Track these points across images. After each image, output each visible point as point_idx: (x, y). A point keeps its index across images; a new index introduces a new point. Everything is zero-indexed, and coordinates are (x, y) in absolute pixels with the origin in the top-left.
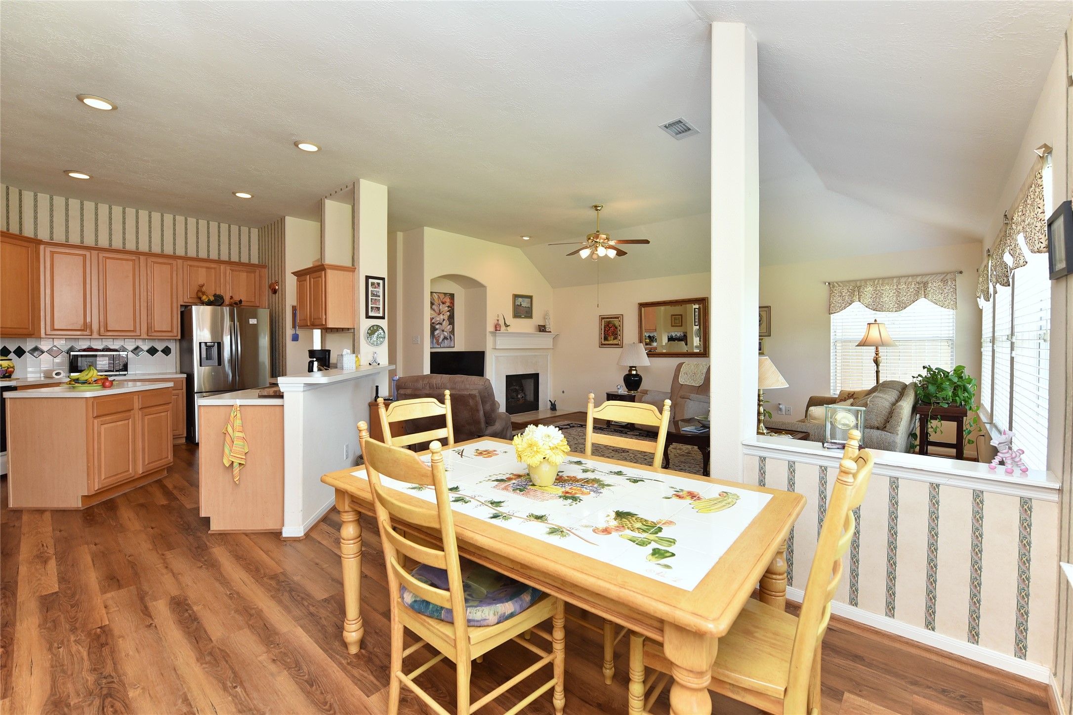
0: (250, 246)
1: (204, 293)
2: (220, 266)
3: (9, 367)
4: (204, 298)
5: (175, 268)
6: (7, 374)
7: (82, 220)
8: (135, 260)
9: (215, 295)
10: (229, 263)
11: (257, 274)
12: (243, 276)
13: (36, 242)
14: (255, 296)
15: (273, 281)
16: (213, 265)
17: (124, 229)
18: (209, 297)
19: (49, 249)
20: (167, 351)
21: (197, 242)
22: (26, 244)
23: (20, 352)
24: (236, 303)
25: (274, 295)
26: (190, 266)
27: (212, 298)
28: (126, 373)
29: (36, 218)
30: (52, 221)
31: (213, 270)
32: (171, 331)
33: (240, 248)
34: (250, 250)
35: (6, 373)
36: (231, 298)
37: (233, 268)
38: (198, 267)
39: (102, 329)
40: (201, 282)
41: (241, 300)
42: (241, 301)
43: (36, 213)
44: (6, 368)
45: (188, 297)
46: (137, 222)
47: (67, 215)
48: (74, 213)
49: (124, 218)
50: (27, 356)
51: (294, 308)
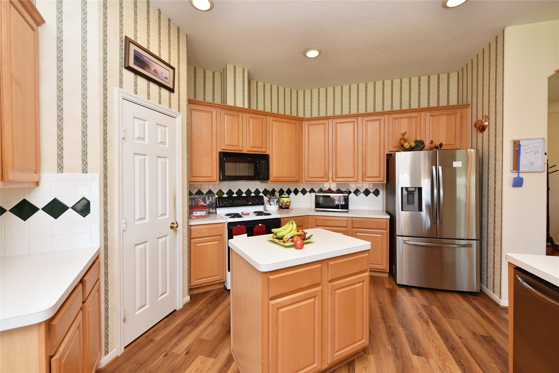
0: (448, 91)
1: (406, 141)
2: (421, 113)
3: (287, 202)
4: (406, 145)
5: (382, 123)
6: (286, 207)
7: (326, 101)
8: (354, 121)
9: (416, 142)
10: (429, 109)
11: (458, 115)
12: (444, 119)
13: (302, 120)
14: (455, 139)
15: (480, 118)
16: (414, 115)
17: (350, 101)
18: (410, 144)
19: (307, 123)
20: (377, 193)
21: (401, 99)
22: (294, 122)
23: (296, 192)
24: (436, 148)
25: (480, 135)
26: (395, 118)
27: (413, 144)
28: (347, 210)
29: (304, 106)
30: (311, 106)
31: (414, 119)
32: (379, 177)
33: (438, 96)
34: (448, 95)
35: (286, 206)
36: (432, 142)
37: (433, 114)
38: (401, 118)
39: (334, 177)
40: (403, 131)
41: (441, 143)
42: (441, 145)
43: (304, 103)
44: (286, 203)
45: (393, 147)
46: (358, 94)
47: (319, 100)
48: (323, 98)
49: (350, 93)
50: (300, 194)
51: (517, 146)
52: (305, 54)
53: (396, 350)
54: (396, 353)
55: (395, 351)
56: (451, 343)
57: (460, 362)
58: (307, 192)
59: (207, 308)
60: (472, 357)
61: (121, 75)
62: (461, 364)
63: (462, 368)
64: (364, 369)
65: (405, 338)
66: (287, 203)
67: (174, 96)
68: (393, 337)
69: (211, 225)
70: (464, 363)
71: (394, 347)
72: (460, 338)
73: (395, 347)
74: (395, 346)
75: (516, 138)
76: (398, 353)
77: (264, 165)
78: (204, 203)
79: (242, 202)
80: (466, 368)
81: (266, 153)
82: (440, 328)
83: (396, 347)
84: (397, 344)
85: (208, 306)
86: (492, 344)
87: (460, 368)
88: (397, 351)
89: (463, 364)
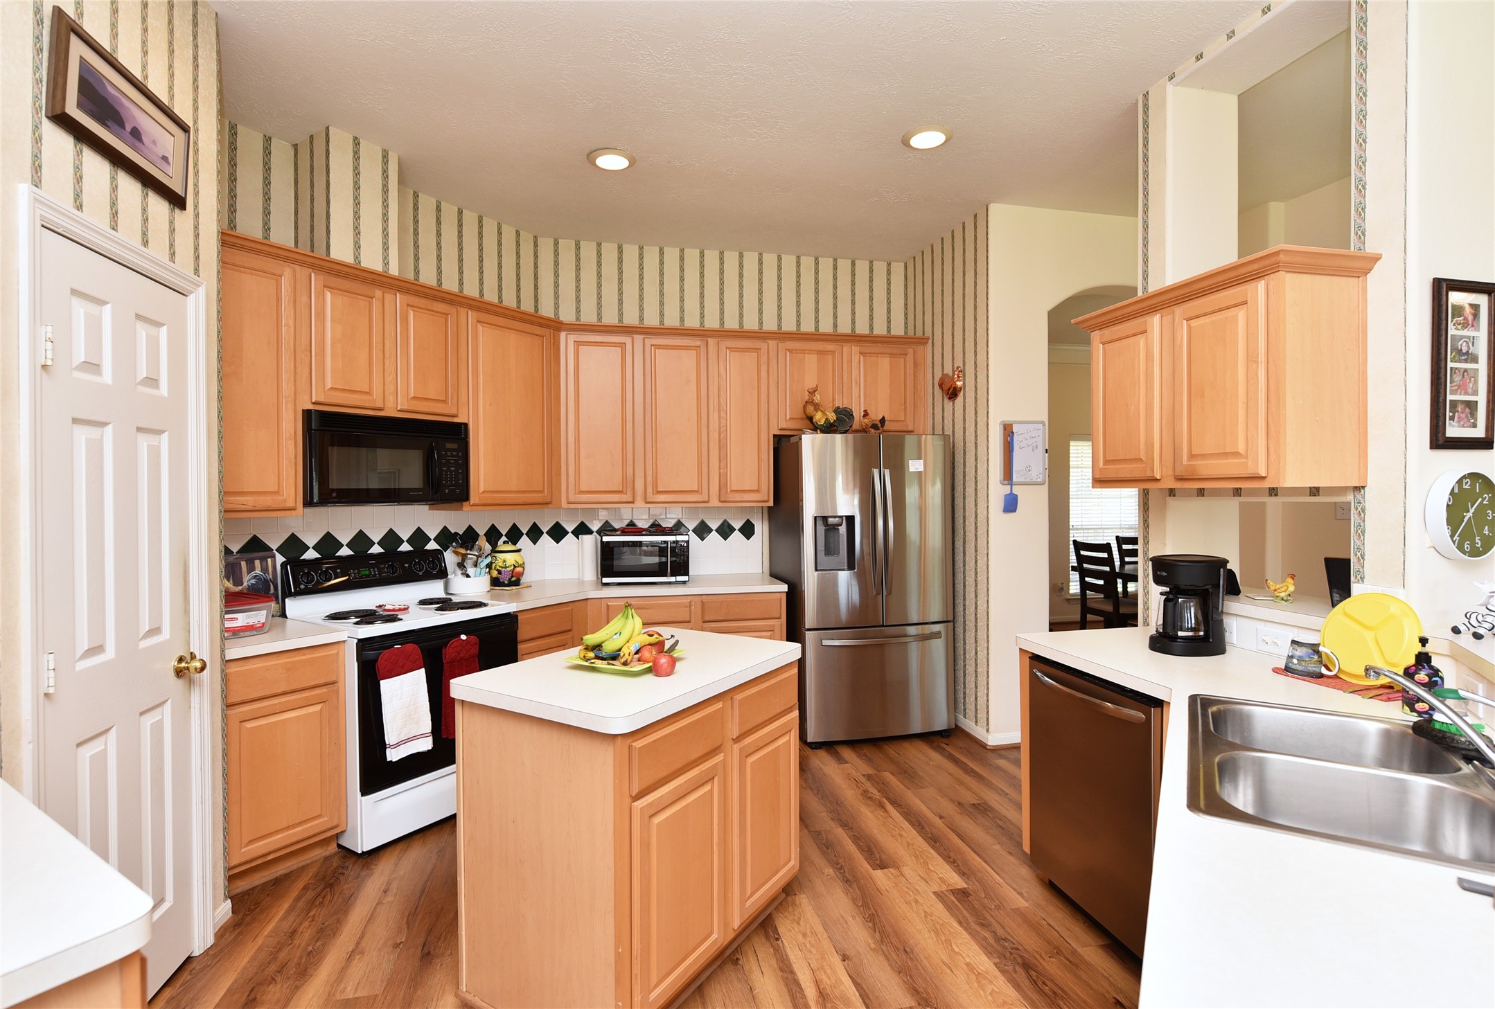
0: (889, 302)
1: (817, 407)
2: (843, 346)
3: (517, 565)
4: (819, 418)
5: (764, 358)
6: (513, 579)
7: (620, 281)
8: (699, 347)
9: (837, 411)
10: (853, 338)
11: (910, 358)
12: (884, 363)
13: (556, 326)
14: (905, 408)
15: (948, 371)
16: (830, 347)
18: (826, 415)
19: (573, 338)
20: (748, 530)
21: (798, 304)
22: (538, 330)
23: (535, 534)
24: (875, 427)
25: (948, 404)
26: (791, 351)
27: (832, 417)
28: (685, 578)
29: (556, 285)
30: (578, 289)
31: (830, 357)
32: (757, 491)
33: (871, 309)
34: (889, 311)
35: (512, 577)
36: (866, 414)
37: (866, 350)
38: (803, 351)
39: (650, 490)
40: (810, 383)
41: (883, 418)
42: (883, 421)
43: (556, 275)
44: (513, 567)
45: (788, 418)
46: (702, 275)
47: (599, 275)
48: (610, 269)
49: (682, 270)
50: (546, 539)
51: (1008, 431)
52: (591, 157)
53: (842, 871)
54: (843, 876)
55: (841, 873)
56: (928, 830)
57: (950, 858)
58: (566, 533)
59: (310, 919)
60: (966, 843)
61: (38, 140)
62: (951, 860)
63: (955, 866)
64: (796, 925)
65: (851, 845)
66: (515, 567)
67: (184, 220)
68: (830, 850)
69: (294, 653)
70: (955, 857)
71: (838, 867)
72: (941, 818)
73: (840, 865)
74: (838, 864)
75: (1008, 418)
76: (847, 875)
77: (452, 456)
78: (234, 585)
79: (374, 571)
80: (960, 863)
81: (456, 420)
82: (905, 810)
83: (842, 866)
84: (841, 861)
85: (311, 914)
86: (989, 813)
87: (953, 867)
88: (844, 872)
89: (954, 860)
